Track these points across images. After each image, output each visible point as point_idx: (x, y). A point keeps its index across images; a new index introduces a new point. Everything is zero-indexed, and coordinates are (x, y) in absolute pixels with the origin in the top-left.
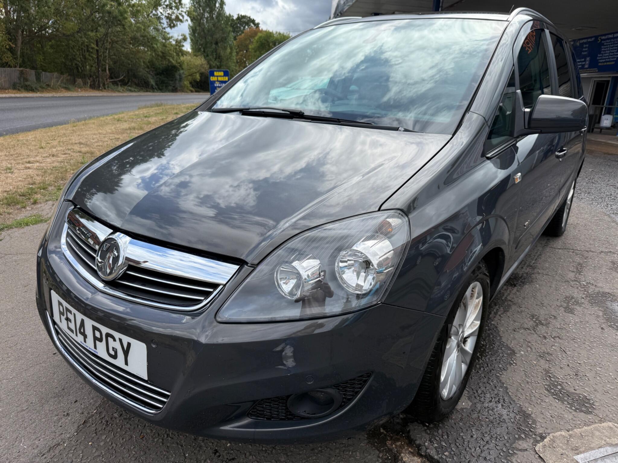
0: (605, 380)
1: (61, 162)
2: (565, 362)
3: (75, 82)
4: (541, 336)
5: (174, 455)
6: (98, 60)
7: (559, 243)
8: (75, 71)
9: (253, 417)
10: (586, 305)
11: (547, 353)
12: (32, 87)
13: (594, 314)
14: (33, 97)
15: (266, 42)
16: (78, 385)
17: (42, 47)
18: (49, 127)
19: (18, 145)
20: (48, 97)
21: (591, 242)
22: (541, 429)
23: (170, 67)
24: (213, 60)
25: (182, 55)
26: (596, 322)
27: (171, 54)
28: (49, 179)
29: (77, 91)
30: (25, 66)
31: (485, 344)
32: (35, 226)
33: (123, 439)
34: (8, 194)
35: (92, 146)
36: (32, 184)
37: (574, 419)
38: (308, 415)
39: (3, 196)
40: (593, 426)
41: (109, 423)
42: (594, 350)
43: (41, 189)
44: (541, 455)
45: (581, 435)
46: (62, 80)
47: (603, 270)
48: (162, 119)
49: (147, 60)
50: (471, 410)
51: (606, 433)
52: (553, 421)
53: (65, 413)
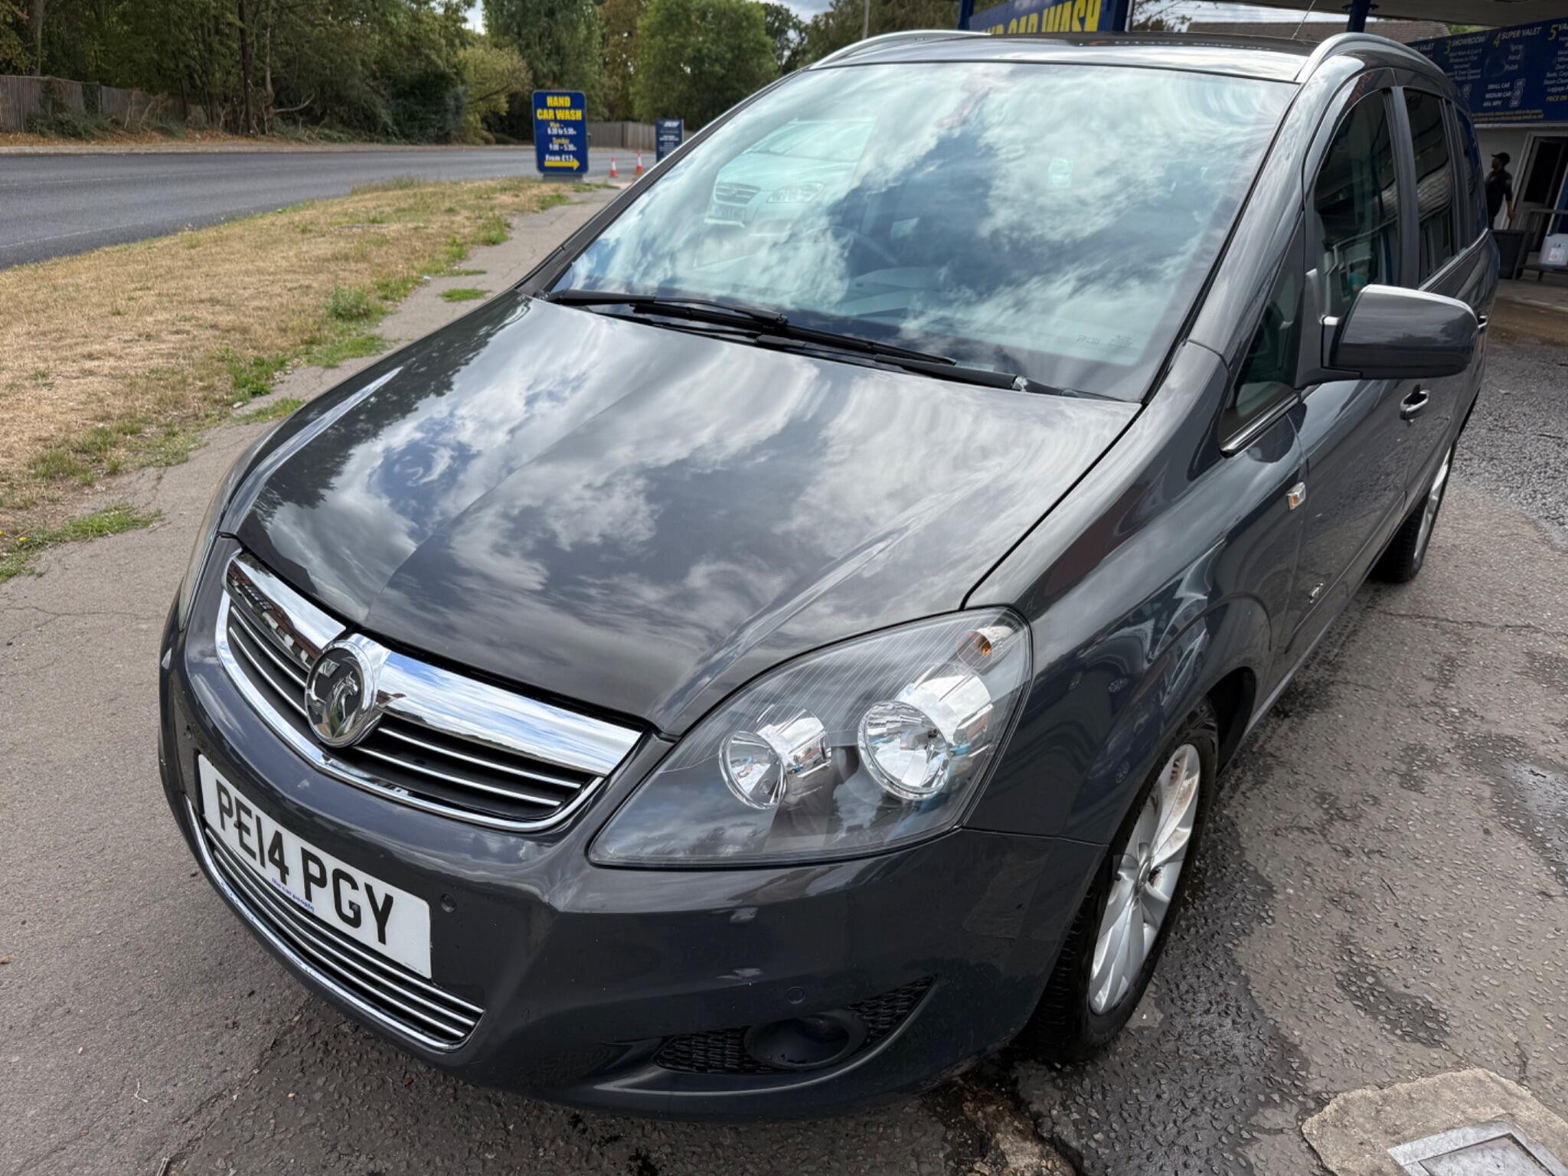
0: (1478, 964)
1: (170, 356)
2: (1388, 916)
3: (186, 117)
4: (1339, 848)
5: (482, 1127)
6: (244, 56)
7: (1403, 600)
8: (186, 84)
9: (668, 1065)
10: (1454, 768)
11: (1350, 894)
12: (75, 127)
13: (1470, 793)
14: (80, 155)
15: (680, 11)
16: (254, 954)
17: (98, 19)
18: (127, 241)
19: (55, 301)
20: (119, 155)
21: (1484, 598)
22: (1319, 1080)
23: (432, 78)
24: (544, 58)
25: (463, 44)
26: (1474, 814)
27: (433, 42)
28: (144, 404)
29: (193, 140)
30: (56, 71)
31: (1203, 866)
32: (120, 537)
33: (364, 1086)
34: (46, 447)
35: (243, 308)
36: (102, 420)
37: (1398, 1058)
38: (789, 1064)
39: (35, 452)
40: (1439, 1076)
41: (330, 1048)
42: (1460, 886)
43: (125, 434)
44: (1314, 1145)
45: (1411, 1098)
46: (153, 109)
47: (1505, 676)
48: (416, 229)
49: (373, 58)
50: (1160, 1031)
51: (1468, 1095)
52: (1348, 1062)
53: (229, 1022)
